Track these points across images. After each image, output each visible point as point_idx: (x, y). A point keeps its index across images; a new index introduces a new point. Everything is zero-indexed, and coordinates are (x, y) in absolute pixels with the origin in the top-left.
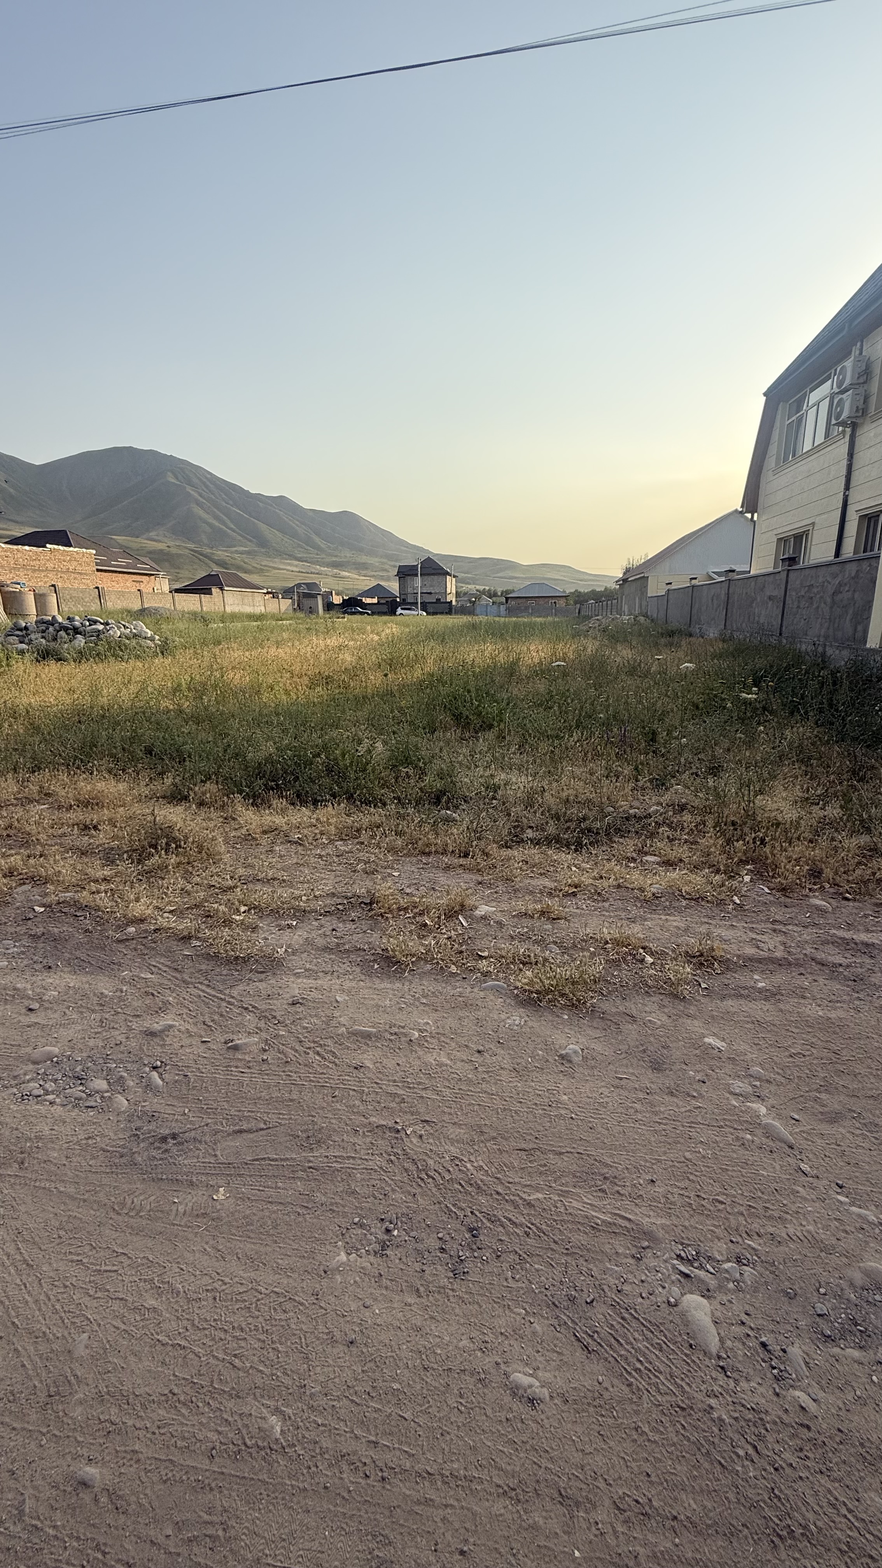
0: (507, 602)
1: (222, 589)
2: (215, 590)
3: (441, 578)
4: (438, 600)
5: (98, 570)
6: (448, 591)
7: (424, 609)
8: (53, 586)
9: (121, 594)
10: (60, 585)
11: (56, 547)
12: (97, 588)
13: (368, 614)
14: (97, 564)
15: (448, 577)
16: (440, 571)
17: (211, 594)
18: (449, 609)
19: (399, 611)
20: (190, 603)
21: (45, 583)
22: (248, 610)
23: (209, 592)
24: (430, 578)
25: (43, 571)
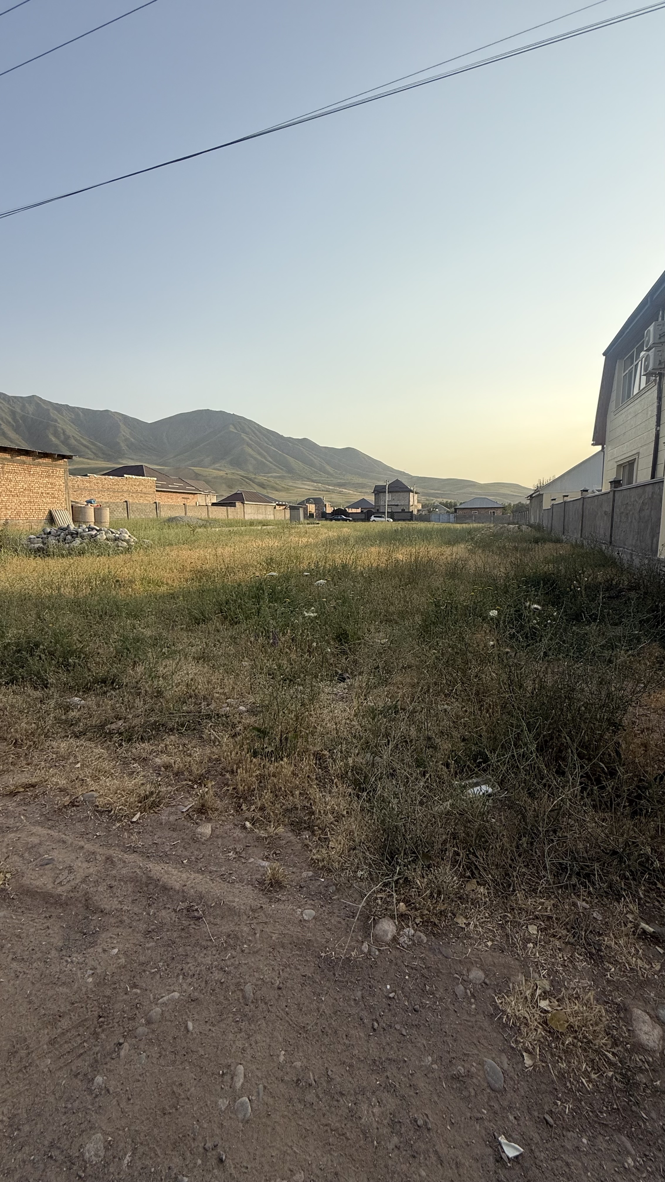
0: (455, 512)
1: (243, 503)
2: (238, 504)
3: (406, 494)
4: (403, 510)
5: (157, 491)
6: (411, 503)
7: (391, 515)
8: (126, 502)
9: (171, 507)
10: (130, 501)
11: (130, 476)
12: (155, 503)
13: (350, 520)
14: (157, 487)
15: (411, 494)
16: (405, 490)
17: (235, 506)
18: (410, 517)
19: (373, 518)
20: (220, 513)
21: (121, 500)
22: (260, 517)
23: (233, 505)
24: (397, 494)
25: (120, 492)
